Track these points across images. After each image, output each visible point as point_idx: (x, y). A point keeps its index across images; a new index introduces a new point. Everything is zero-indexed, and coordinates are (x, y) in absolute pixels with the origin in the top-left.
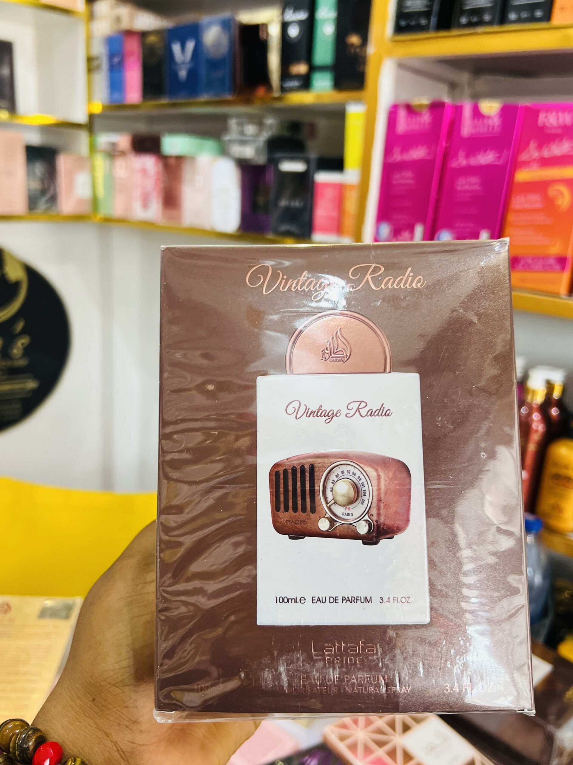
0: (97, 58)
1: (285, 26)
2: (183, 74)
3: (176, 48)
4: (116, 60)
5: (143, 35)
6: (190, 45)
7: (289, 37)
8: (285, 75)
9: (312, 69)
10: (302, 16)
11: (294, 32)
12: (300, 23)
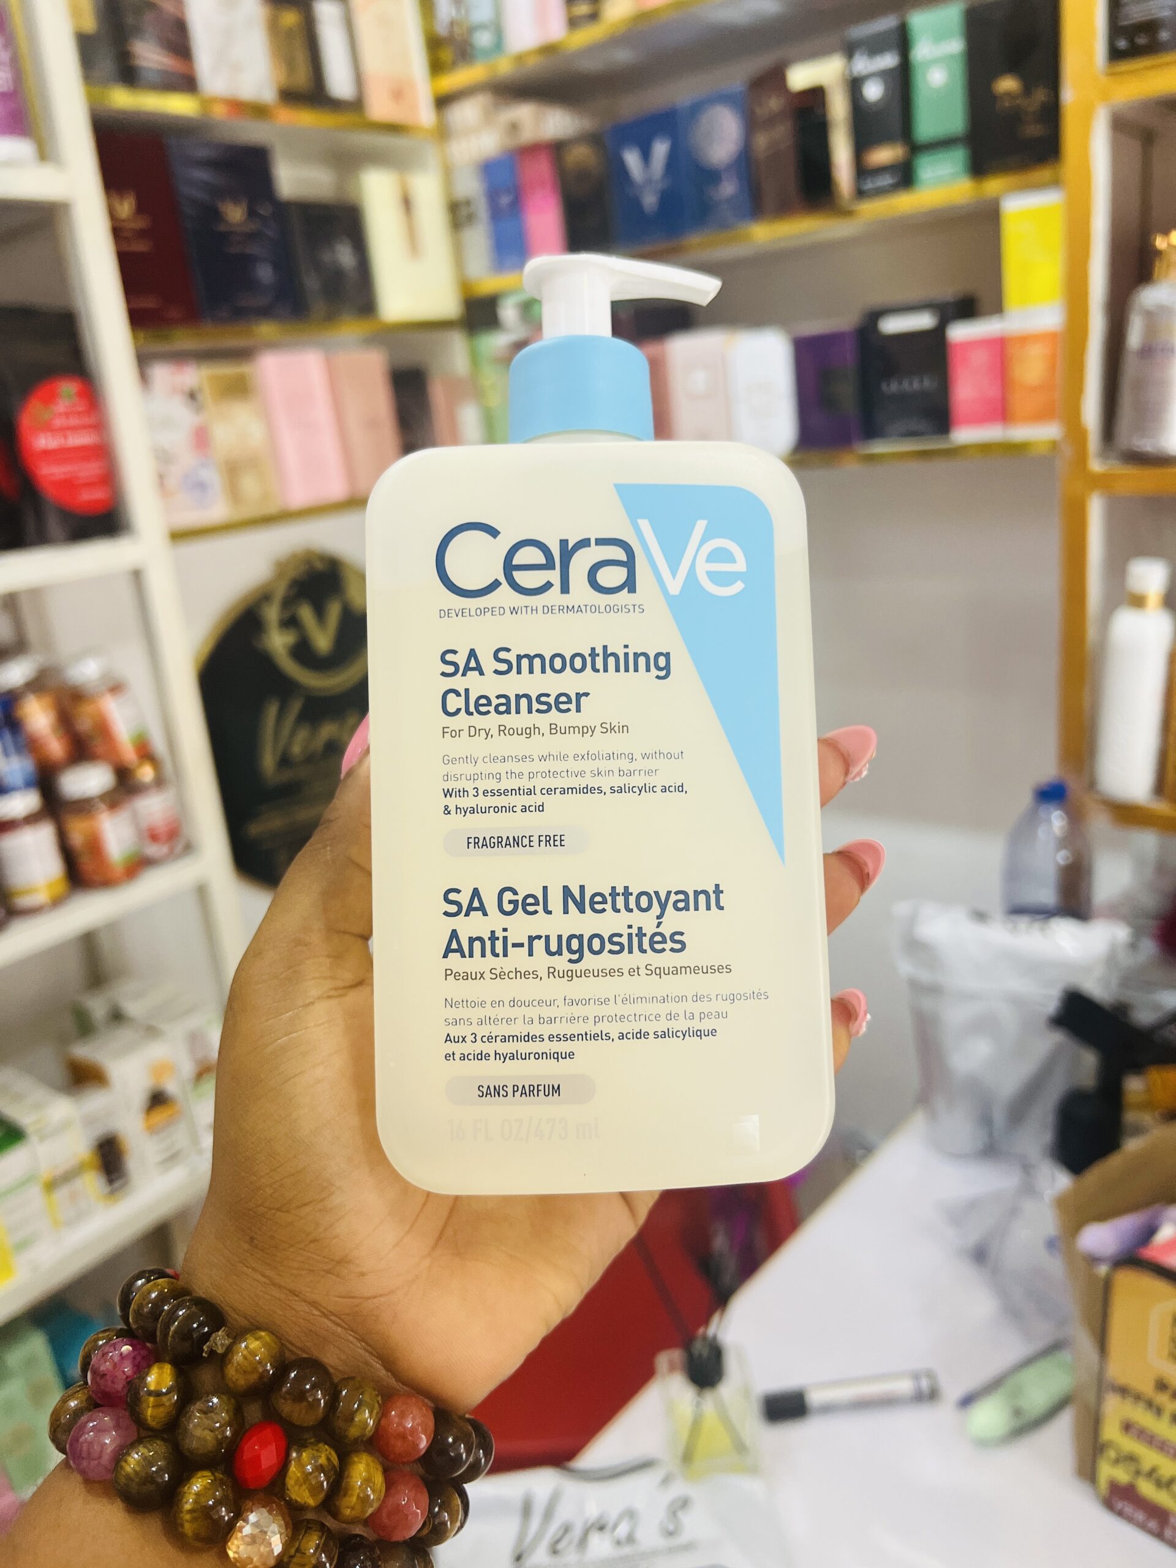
0: (468, 203)
1: (855, 85)
2: (650, 200)
3: (632, 159)
4: (505, 200)
5: (556, 148)
6: (661, 149)
7: (866, 102)
8: (861, 170)
9: (915, 148)
10: (889, 60)
11: (873, 91)
12: (884, 74)
